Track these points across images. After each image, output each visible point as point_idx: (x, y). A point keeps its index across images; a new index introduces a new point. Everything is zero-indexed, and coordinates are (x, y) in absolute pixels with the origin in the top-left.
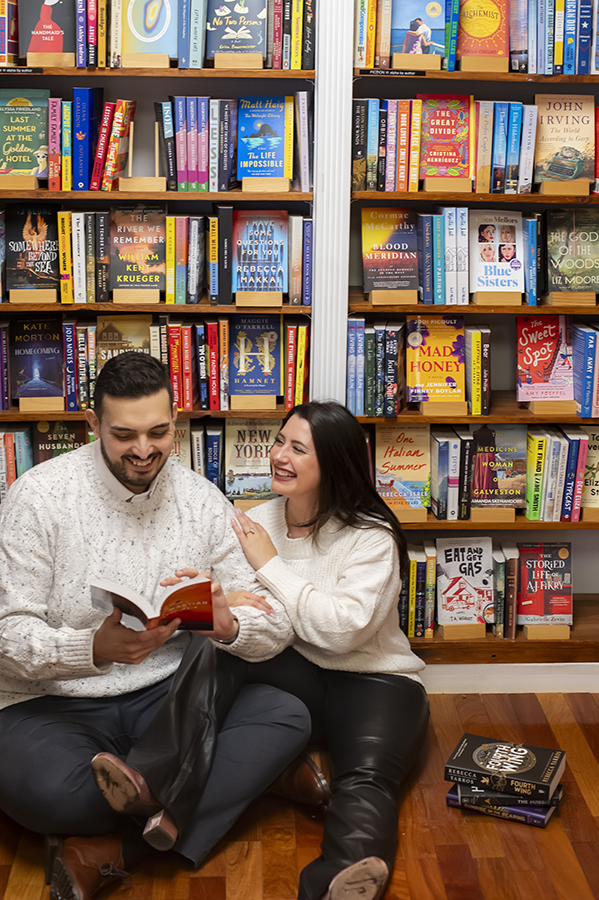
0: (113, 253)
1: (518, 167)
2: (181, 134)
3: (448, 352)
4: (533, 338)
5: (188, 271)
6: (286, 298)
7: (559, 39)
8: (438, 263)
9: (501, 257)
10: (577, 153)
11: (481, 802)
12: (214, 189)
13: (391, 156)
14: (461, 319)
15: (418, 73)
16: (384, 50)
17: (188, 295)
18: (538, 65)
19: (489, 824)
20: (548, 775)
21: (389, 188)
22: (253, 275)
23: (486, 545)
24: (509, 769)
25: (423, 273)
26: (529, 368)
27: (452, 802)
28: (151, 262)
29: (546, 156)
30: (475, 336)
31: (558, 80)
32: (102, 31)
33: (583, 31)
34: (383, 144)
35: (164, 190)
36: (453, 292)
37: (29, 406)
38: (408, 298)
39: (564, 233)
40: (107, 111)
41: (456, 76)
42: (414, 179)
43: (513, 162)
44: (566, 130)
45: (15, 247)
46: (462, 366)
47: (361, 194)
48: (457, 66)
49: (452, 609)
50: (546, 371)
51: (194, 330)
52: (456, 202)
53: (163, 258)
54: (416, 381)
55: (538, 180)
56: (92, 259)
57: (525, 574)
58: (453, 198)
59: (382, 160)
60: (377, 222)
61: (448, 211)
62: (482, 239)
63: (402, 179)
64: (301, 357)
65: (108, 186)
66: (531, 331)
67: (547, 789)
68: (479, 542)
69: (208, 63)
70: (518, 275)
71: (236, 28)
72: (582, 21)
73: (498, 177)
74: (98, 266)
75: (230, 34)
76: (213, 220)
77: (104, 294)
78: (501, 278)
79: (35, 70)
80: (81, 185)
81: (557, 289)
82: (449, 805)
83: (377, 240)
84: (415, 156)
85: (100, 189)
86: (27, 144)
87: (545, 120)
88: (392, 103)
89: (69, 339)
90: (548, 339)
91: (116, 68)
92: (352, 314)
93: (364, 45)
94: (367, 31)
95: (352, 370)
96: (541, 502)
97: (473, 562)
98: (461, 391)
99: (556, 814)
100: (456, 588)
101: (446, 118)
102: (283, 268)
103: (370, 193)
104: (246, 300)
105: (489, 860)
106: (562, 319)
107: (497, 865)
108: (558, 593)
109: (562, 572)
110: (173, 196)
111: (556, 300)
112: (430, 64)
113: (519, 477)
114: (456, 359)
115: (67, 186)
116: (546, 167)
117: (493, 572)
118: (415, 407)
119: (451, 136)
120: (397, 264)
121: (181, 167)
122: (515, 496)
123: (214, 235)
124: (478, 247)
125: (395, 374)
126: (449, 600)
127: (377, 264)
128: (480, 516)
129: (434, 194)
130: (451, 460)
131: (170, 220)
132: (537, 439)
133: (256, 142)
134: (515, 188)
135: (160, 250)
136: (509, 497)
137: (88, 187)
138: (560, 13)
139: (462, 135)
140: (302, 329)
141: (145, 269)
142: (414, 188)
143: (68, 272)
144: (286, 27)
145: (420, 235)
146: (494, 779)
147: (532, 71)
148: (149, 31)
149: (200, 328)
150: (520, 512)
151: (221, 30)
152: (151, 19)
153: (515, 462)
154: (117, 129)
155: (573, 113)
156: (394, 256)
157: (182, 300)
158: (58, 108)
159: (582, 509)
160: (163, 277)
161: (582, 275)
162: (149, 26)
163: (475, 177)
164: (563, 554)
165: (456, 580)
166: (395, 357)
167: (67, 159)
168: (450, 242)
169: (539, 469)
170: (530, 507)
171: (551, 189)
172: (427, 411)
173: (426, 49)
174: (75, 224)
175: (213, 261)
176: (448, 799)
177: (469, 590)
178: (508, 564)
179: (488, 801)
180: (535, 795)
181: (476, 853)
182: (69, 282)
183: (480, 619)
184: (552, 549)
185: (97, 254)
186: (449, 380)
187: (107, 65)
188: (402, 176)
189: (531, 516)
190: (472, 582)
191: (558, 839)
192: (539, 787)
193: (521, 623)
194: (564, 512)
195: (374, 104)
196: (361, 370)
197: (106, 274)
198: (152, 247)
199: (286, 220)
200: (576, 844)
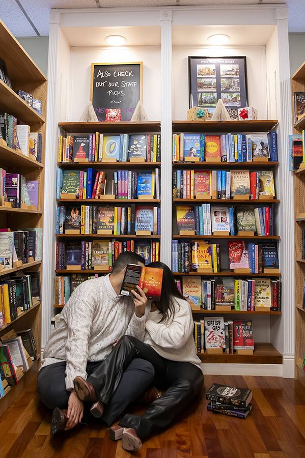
0: (98, 220)
1: (225, 191)
2: (119, 182)
3: (206, 252)
4: (234, 248)
5: (121, 224)
6: (152, 233)
7: (236, 151)
8: (201, 222)
9: (222, 221)
10: (245, 187)
11: (220, 408)
12: (129, 198)
13: (185, 188)
14: (209, 240)
15: (192, 162)
16: (182, 155)
17: (121, 232)
18: (230, 160)
19: (223, 418)
20: (245, 398)
21: (184, 197)
22: (142, 226)
23: (222, 320)
24: (230, 395)
25: (197, 225)
26: (233, 258)
27: (209, 408)
28: (110, 222)
29: (234, 188)
30: (214, 246)
31: (237, 164)
32: (96, 151)
33: (243, 149)
34: (182, 184)
35: (114, 198)
36: (206, 231)
37: (70, 268)
38: (191, 233)
39: (242, 213)
40: (98, 175)
41: (204, 163)
42: (192, 195)
43: (224, 189)
44: (240, 180)
45: (68, 217)
46: (210, 257)
47: (175, 200)
48: (205, 160)
49: (210, 343)
50: (239, 259)
51: (123, 244)
52: (206, 202)
53: (113, 221)
54: (196, 261)
55: (232, 196)
56: (91, 220)
57: (236, 331)
58: (205, 201)
59: (182, 189)
60: (182, 210)
61: (203, 205)
62: (215, 215)
63: (188, 195)
64: (157, 253)
65: (97, 197)
66: (233, 246)
67: (245, 402)
68: (219, 319)
69: (128, 160)
70: (228, 227)
71: (137, 151)
72: (243, 146)
73: (219, 194)
74: (93, 222)
75: (135, 153)
76: (129, 208)
77: (95, 231)
78: (222, 227)
79: (76, 163)
80: (89, 197)
81: (241, 230)
82: (208, 410)
83: (181, 216)
84: (192, 187)
85: (94, 198)
86: (74, 186)
87: (234, 178)
88: (185, 172)
89: (83, 246)
90: (239, 248)
91: (100, 162)
92: (173, 239)
93: (176, 154)
94: (176, 150)
95: (173, 256)
96: (240, 304)
97: (217, 326)
98: (210, 264)
99: (249, 414)
100: (212, 335)
101: (202, 178)
102: (151, 224)
103: (178, 199)
104: (139, 233)
105: (223, 430)
106: (243, 242)
107: (226, 432)
108: (248, 338)
109: (249, 330)
110: (117, 200)
111: (241, 234)
112: (196, 160)
113: (232, 295)
114: (208, 254)
115: (84, 198)
116: (235, 192)
117: (224, 329)
118: (196, 270)
119: (204, 183)
120: (188, 223)
121: (120, 192)
122: (231, 302)
123: (129, 213)
124: (214, 218)
125: (188, 258)
126: (209, 339)
127: (181, 223)
128: (218, 308)
129: (199, 200)
130: (208, 288)
131: (116, 208)
132: (237, 281)
133: (143, 185)
134: (225, 197)
135: (113, 218)
136: (228, 302)
137: (91, 198)
138: (236, 143)
139: (207, 182)
140: (158, 243)
141: (108, 224)
142: (192, 198)
143: (84, 224)
144: (152, 149)
145: (195, 213)
146: (224, 398)
147: (228, 161)
148: (111, 152)
149: (125, 243)
150: (233, 308)
151: (133, 152)
152: (112, 149)
153: (230, 290)
154: (100, 180)
155: (242, 175)
156: (187, 220)
157: (119, 233)
158: (83, 174)
159: (254, 307)
160: (113, 226)
161: (249, 226)
162: (111, 151)
163: (212, 194)
164: (249, 324)
165: (212, 332)
166: (188, 252)
167: (85, 189)
168: (205, 215)
169: (238, 292)
170: (236, 306)
171: (237, 198)
172: (199, 271)
173: (195, 156)
174: (86, 209)
175: (129, 221)
176: (208, 407)
177: (216, 336)
178: (229, 325)
179: (222, 407)
180: (240, 406)
181: (217, 426)
182: (84, 227)
183: (220, 347)
184: (245, 323)
185: (93, 219)
186: (206, 261)
187: (98, 161)
188: (188, 194)
189: (237, 309)
190: (217, 333)
191: (250, 424)
192: (242, 402)
193: (235, 349)
194: (248, 307)
195: (179, 172)
196: (177, 256)
197: (95, 225)
198: (110, 218)
199: (153, 209)
200: (257, 426)
